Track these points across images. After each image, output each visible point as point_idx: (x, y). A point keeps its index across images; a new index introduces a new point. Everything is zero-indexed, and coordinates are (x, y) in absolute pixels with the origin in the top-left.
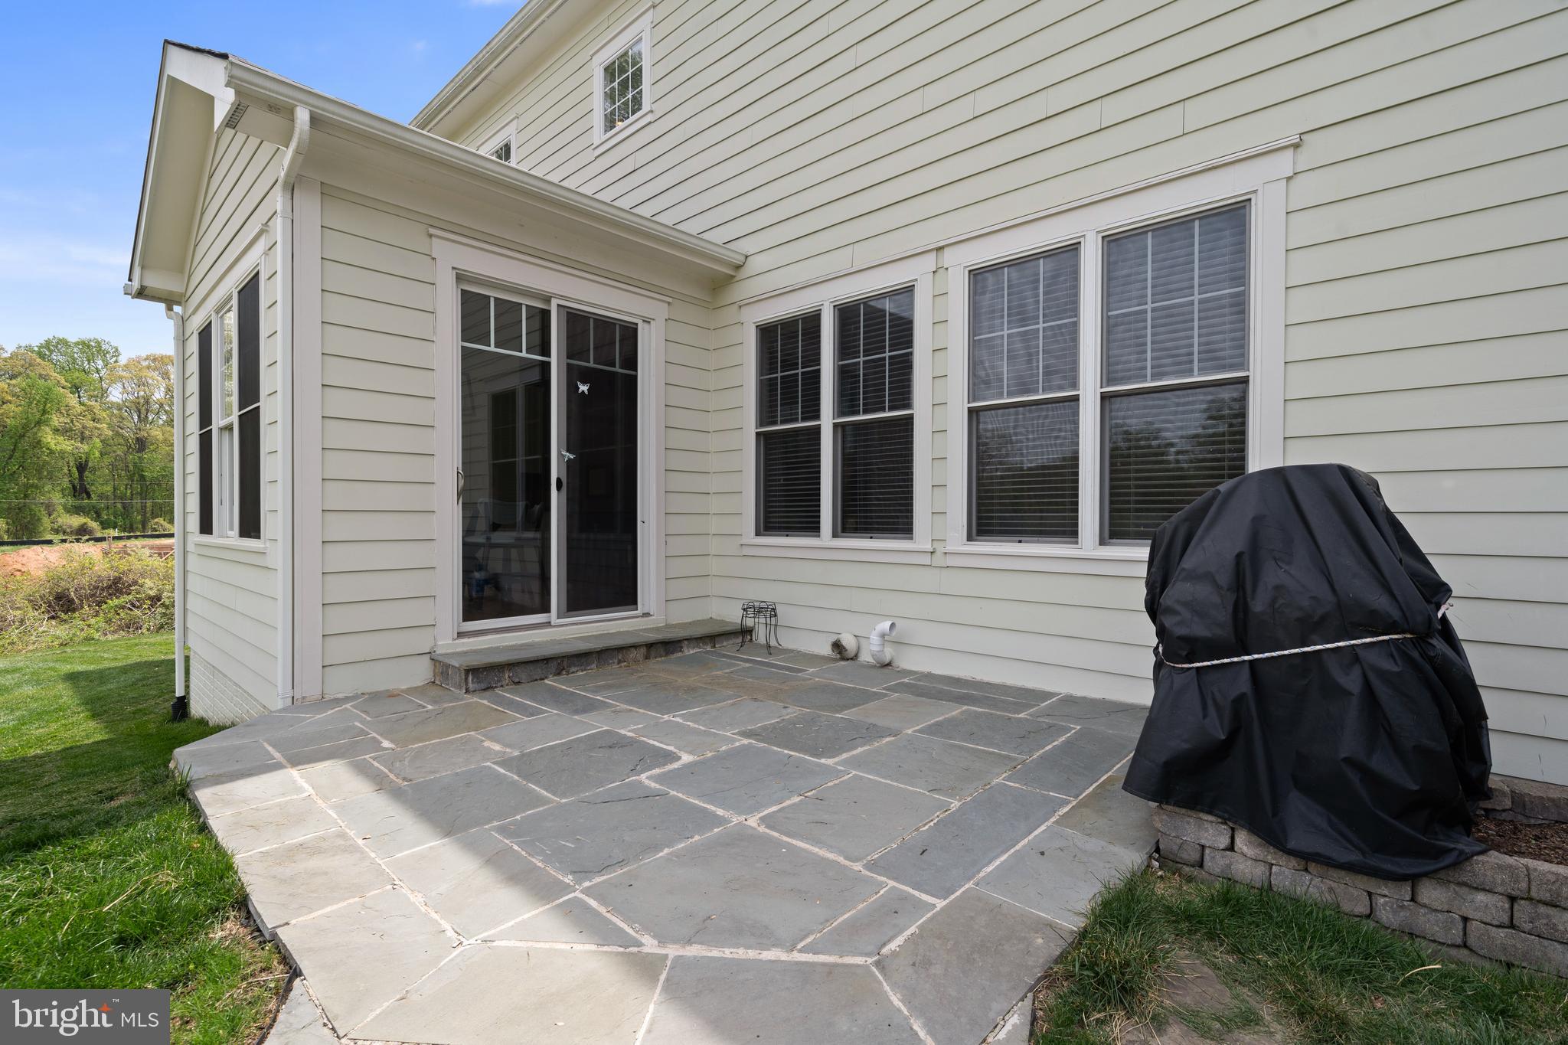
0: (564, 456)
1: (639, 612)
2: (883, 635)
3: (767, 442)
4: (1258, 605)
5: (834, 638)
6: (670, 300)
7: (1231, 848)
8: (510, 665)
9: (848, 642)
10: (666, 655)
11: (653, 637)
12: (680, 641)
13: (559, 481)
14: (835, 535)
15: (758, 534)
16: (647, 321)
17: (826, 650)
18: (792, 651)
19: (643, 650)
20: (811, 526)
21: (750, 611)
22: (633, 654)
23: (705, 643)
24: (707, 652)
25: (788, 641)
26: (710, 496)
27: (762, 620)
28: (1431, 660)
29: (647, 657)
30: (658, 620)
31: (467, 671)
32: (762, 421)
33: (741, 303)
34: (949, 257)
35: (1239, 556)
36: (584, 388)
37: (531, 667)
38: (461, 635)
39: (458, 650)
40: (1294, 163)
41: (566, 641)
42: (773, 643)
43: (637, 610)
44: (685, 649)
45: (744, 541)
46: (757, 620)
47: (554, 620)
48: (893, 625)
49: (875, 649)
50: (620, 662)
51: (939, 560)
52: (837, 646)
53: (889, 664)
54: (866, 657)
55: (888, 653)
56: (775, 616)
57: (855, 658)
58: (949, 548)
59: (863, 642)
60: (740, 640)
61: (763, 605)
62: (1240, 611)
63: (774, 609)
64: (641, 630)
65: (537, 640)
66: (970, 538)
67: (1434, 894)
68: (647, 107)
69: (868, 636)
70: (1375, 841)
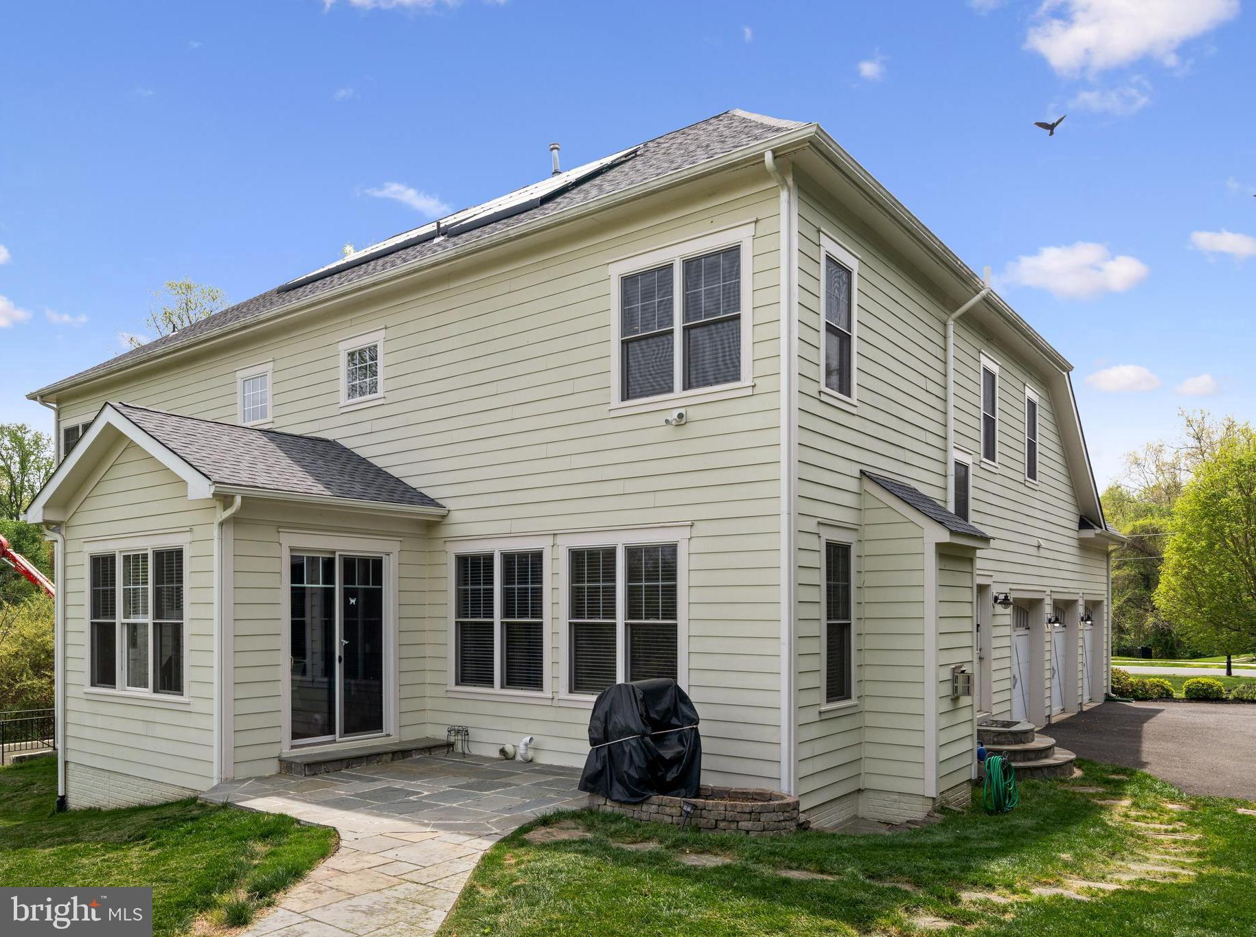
0: (342, 643)
1: (384, 734)
2: (526, 745)
3: (462, 628)
4: (610, 728)
5: (502, 747)
6: (402, 539)
7: (605, 804)
8: (325, 762)
9: (509, 749)
10: (403, 758)
11: (395, 748)
12: (411, 751)
13: (340, 657)
14: (502, 687)
15: (457, 684)
16: (388, 554)
17: (497, 755)
18: (478, 756)
19: (391, 755)
20: (489, 682)
21: (453, 732)
22: (385, 757)
23: (425, 752)
24: (427, 757)
25: (476, 750)
26: (426, 659)
27: (460, 737)
28: (643, 742)
29: (393, 760)
30: (394, 738)
31: (305, 765)
32: (459, 615)
33: (446, 539)
34: (559, 540)
35: (607, 712)
36: (353, 601)
37: (334, 764)
38: (293, 747)
39: (292, 755)
40: (691, 533)
42: (467, 751)
43: (382, 732)
44: (413, 755)
45: (449, 688)
46: (456, 737)
47: (338, 739)
48: (531, 739)
49: (523, 752)
50: (378, 762)
51: (555, 703)
52: (503, 751)
53: (531, 761)
54: (519, 758)
55: (530, 754)
56: (468, 734)
57: (513, 758)
58: (560, 697)
59: (516, 749)
60: (446, 750)
61: (460, 728)
62: (605, 729)
63: (467, 731)
64: (387, 744)
65: (329, 750)
66: (571, 691)
67: (645, 808)
68: (380, 393)
69: (518, 744)
70: (633, 794)
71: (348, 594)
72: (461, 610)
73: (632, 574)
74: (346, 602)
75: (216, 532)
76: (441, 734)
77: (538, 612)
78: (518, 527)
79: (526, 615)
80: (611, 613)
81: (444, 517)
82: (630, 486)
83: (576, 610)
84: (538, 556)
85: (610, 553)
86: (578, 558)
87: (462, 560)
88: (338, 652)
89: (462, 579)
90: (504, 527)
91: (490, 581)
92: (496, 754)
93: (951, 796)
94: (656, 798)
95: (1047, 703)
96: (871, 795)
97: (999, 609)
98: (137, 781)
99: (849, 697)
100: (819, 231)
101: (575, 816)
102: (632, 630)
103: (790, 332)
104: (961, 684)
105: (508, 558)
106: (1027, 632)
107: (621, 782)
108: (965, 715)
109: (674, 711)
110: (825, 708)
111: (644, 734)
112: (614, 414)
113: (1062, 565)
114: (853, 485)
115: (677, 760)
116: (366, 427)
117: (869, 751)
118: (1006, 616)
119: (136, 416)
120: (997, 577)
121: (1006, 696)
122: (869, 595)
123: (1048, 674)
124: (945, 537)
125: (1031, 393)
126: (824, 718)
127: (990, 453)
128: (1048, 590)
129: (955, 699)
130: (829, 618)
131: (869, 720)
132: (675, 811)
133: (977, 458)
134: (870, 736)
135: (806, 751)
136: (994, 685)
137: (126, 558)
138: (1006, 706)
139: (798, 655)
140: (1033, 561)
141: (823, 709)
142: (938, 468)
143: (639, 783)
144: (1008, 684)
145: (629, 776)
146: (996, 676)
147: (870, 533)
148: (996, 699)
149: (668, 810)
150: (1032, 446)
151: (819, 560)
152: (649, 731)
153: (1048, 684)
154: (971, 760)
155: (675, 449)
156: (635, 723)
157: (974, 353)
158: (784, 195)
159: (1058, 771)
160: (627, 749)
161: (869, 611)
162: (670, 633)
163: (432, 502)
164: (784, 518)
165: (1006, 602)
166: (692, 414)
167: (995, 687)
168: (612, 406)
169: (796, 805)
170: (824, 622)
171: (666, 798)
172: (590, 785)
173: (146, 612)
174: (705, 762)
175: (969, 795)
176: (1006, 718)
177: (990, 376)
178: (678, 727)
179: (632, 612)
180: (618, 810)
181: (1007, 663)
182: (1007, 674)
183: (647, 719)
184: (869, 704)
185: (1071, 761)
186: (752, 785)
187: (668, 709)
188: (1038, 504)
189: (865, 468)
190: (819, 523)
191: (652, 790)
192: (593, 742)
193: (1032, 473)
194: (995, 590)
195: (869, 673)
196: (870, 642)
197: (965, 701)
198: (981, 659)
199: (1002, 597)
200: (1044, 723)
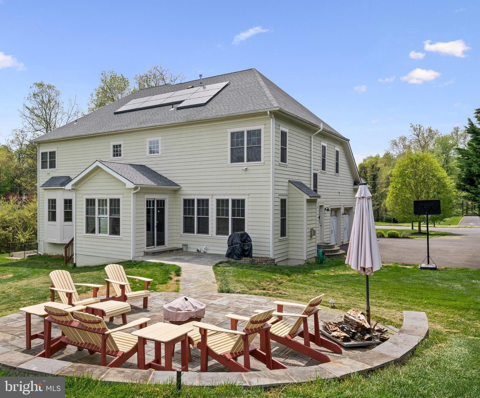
0: (156, 222)
2: (204, 248)
3: (185, 218)
6: (169, 195)
7: (232, 260)
9: (199, 249)
10: (172, 252)
11: (170, 250)
14: (197, 234)
15: (184, 233)
16: (166, 199)
21: (183, 246)
22: (168, 252)
24: (177, 252)
25: (189, 250)
27: (185, 247)
30: (167, 247)
32: (184, 215)
33: (180, 195)
34: (214, 196)
36: (159, 211)
38: (147, 249)
39: (147, 251)
40: (248, 197)
41: (156, 250)
42: (187, 251)
43: (165, 246)
45: (181, 234)
47: (156, 247)
48: (206, 247)
51: (212, 238)
52: (198, 250)
53: (205, 253)
54: (202, 252)
55: (205, 251)
57: (200, 252)
59: (202, 250)
60: (181, 250)
61: (186, 245)
62: (232, 243)
64: (166, 249)
66: (216, 235)
67: (241, 260)
68: (160, 154)
69: (202, 249)
70: (239, 257)
71: (158, 209)
72: (185, 213)
73: (233, 206)
74: (157, 211)
75: (132, 196)
76: (180, 246)
77: (207, 214)
78: (202, 192)
79: (204, 215)
80: (228, 215)
81: (180, 189)
82: (233, 184)
83: (218, 214)
84: (207, 200)
85: (227, 200)
86: (218, 201)
87: (185, 200)
88: (155, 225)
89: (185, 205)
90: (198, 192)
91: (194, 206)
92: (195, 251)
93: (310, 260)
94: (244, 258)
95: (342, 238)
96: (291, 260)
97: (326, 212)
98: (102, 258)
99: (286, 236)
100: (279, 126)
101: (226, 262)
102: (233, 220)
103: (273, 151)
104: (312, 233)
105: (199, 200)
106: (336, 217)
107: (236, 255)
108: (314, 240)
109: (246, 239)
110: (280, 238)
111: (241, 244)
112: (229, 166)
113: (347, 197)
114: (287, 184)
115: (248, 250)
116: (156, 163)
117: (290, 249)
118: (328, 214)
119: (105, 163)
120: (326, 203)
121: (329, 236)
122: (290, 211)
123: (342, 230)
124: (308, 198)
125: (337, 149)
126: (280, 241)
127: (324, 168)
128: (342, 205)
129: (311, 236)
130: (281, 217)
131: (290, 242)
132: (248, 261)
133: (320, 171)
134: (290, 245)
135: (276, 248)
136: (325, 233)
137: (99, 200)
138: (329, 239)
139: (274, 226)
140: (338, 197)
141: (280, 239)
142: (309, 176)
143: (240, 255)
144: (329, 233)
145: (238, 253)
146: (325, 230)
147: (291, 196)
148: (325, 237)
149: (247, 261)
150: (337, 164)
151: (279, 204)
152: (242, 243)
153: (342, 232)
154: (315, 251)
155: (244, 176)
156: (239, 242)
157: (318, 142)
158: (272, 120)
159: (340, 256)
160: (237, 247)
161: (291, 215)
162: (243, 221)
163: (176, 185)
164: (271, 195)
165: (328, 210)
166: (249, 168)
167: (325, 234)
168: (228, 164)
169: (274, 260)
170: (280, 218)
171: (246, 258)
172: (228, 256)
173: (106, 214)
174: (253, 252)
175: (315, 261)
176: (328, 242)
177: (324, 148)
178: (247, 243)
179: (233, 215)
180: (235, 261)
181: (329, 227)
182: (329, 230)
183: (242, 241)
184: (290, 238)
185: (344, 253)
186: (264, 256)
187: (245, 239)
188: (339, 180)
189: (290, 180)
190: (279, 195)
191: (243, 256)
192: (229, 246)
193: (337, 171)
194: (325, 206)
195: (290, 230)
196: (291, 223)
197: (314, 237)
198: (321, 226)
199: (327, 208)
200: (341, 244)
